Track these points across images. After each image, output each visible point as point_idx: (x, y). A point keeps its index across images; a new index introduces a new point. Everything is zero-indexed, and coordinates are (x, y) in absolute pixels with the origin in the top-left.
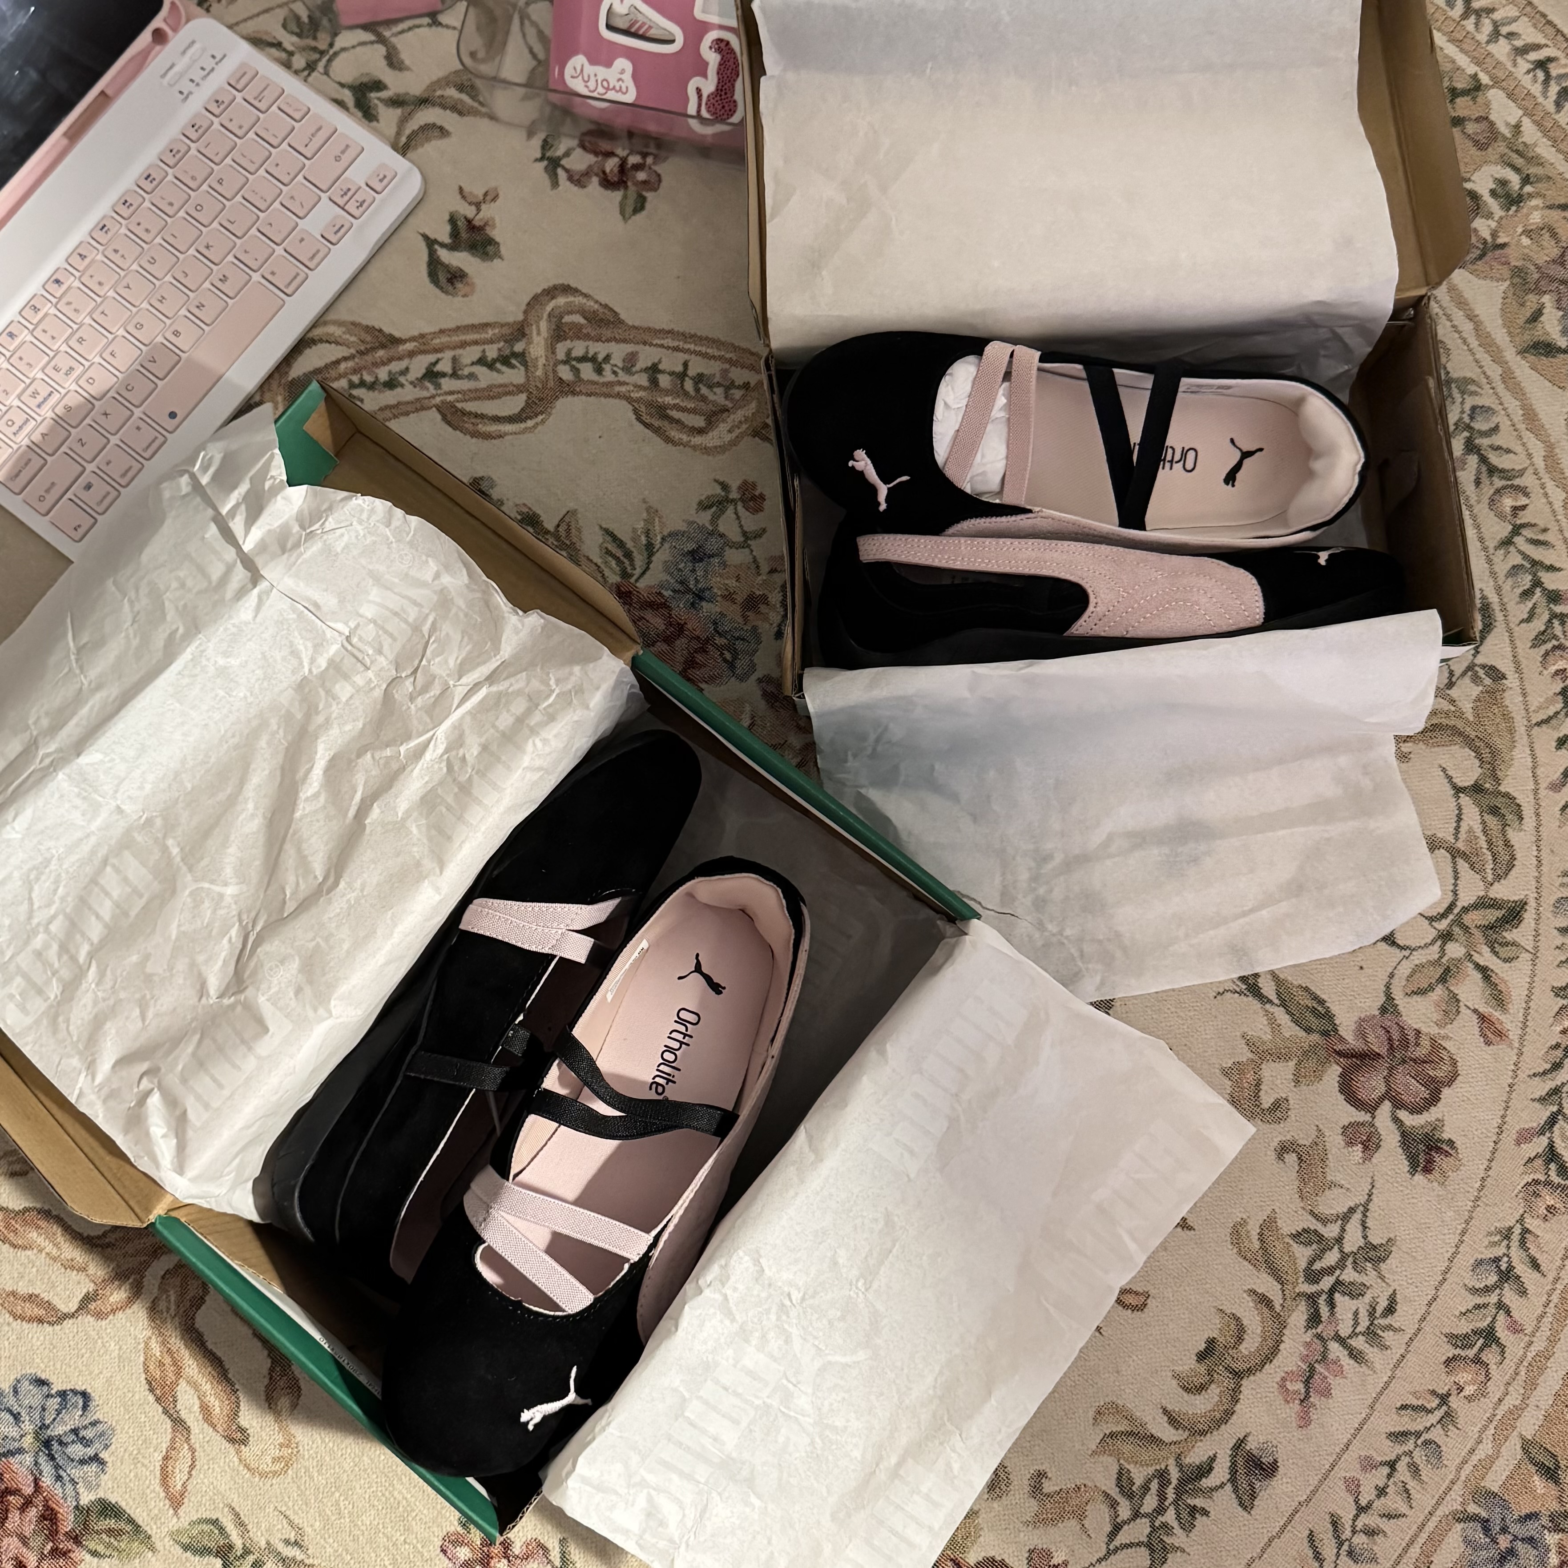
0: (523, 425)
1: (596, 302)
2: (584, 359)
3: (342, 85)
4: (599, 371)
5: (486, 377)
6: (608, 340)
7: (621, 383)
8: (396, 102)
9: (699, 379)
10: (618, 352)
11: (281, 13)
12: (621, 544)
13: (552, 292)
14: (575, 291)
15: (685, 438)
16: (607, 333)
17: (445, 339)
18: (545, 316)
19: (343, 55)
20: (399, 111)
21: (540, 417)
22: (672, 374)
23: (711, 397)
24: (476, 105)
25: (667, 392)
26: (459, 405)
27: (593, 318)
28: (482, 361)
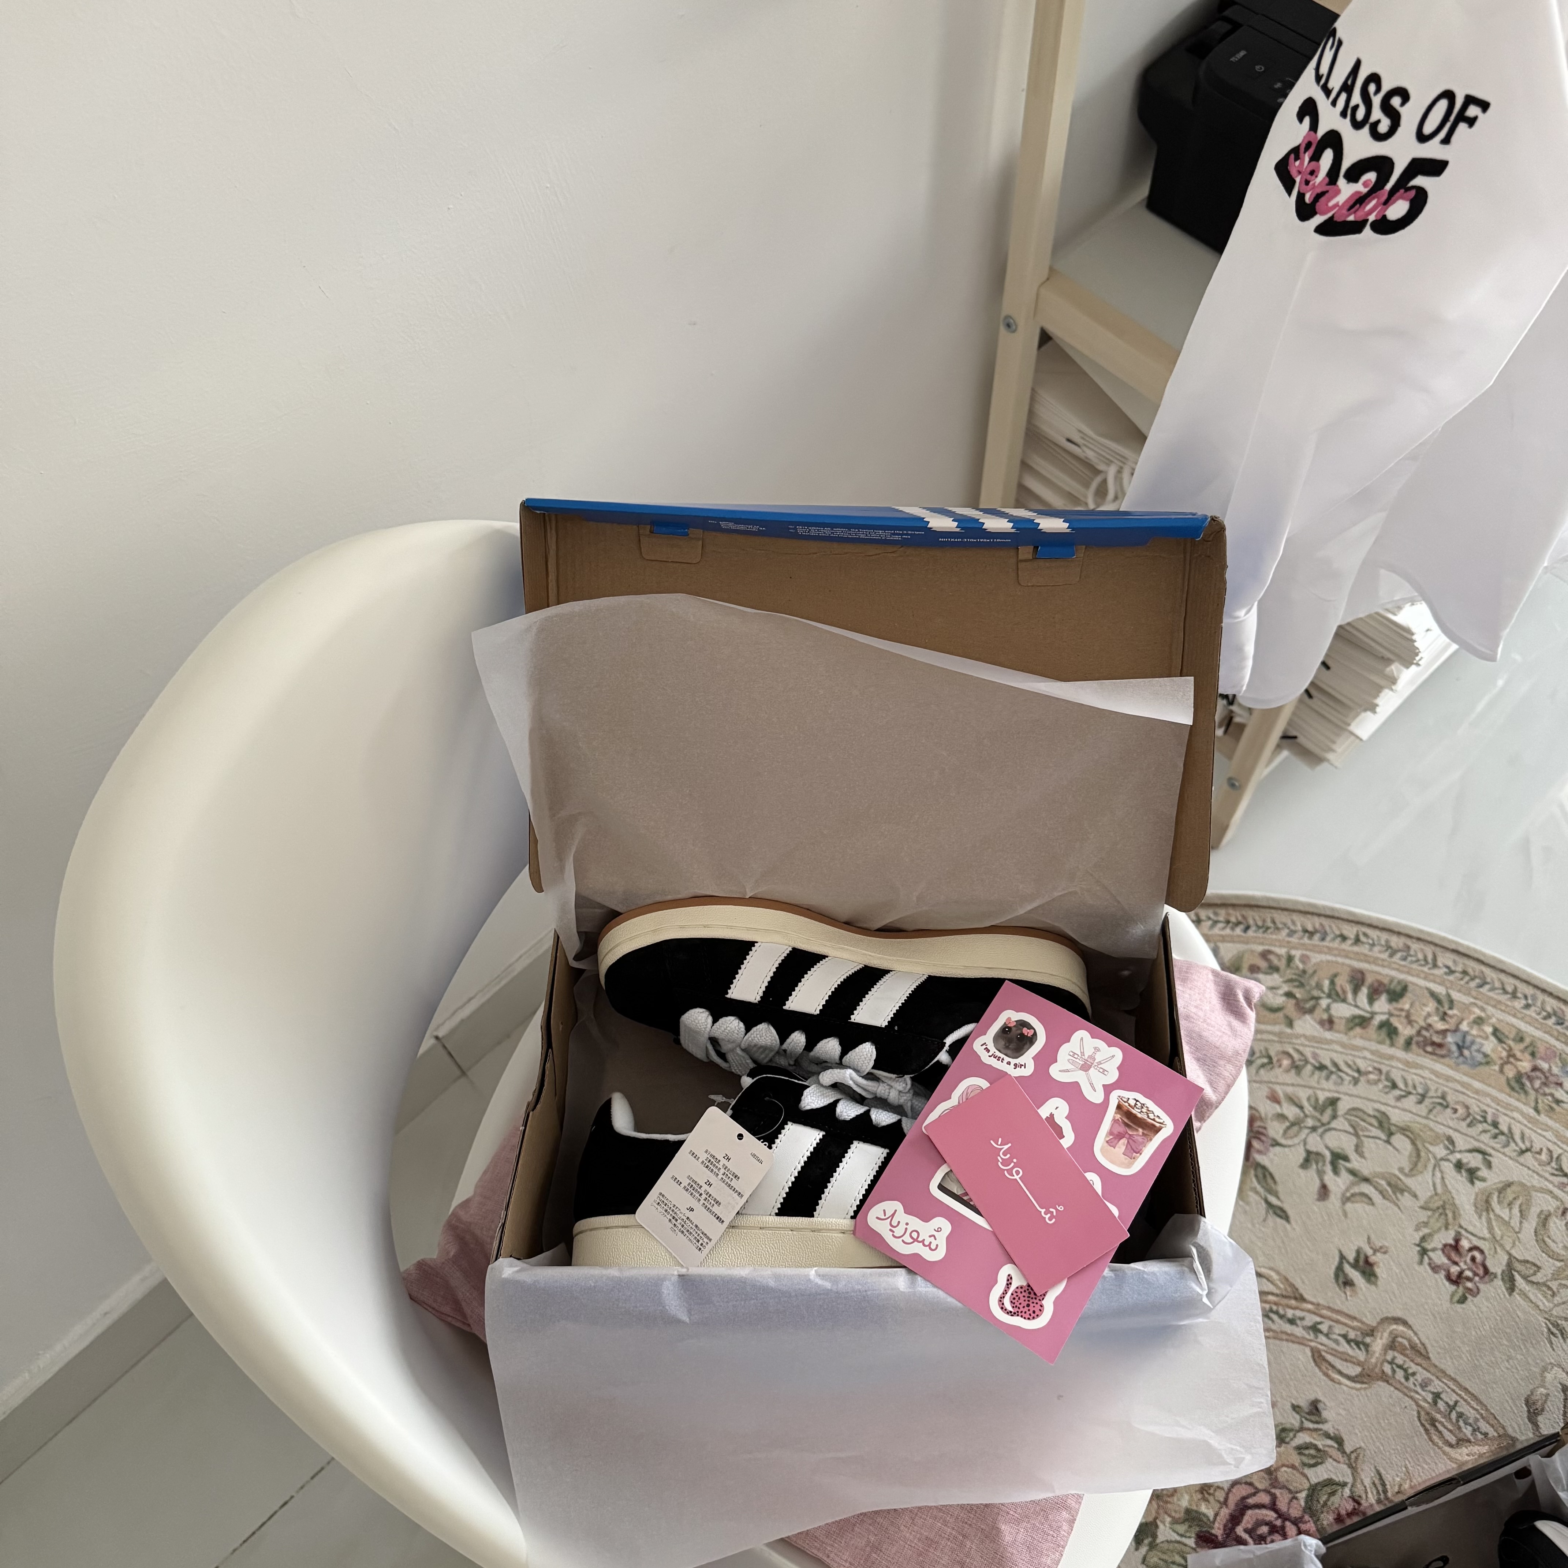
0: (1353, 1385)
1: (1419, 1339)
2: (1400, 1367)
3: (1327, 1148)
4: (1407, 1379)
5: (1344, 1347)
6: (1417, 1364)
7: (1417, 1393)
8: (1353, 1172)
9: (1460, 1415)
10: (1422, 1374)
11: (1309, 1092)
12: (1384, 1485)
13: (1397, 1320)
14: (1410, 1327)
15: (1440, 1444)
16: (1419, 1360)
17: (1329, 1314)
18: (1388, 1331)
19: (1333, 1132)
20: (1351, 1178)
21: (1364, 1386)
22: (1447, 1403)
23: (1464, 1430)
24: (1394, 1197)
25: (1439, 1412)
26: (1323, 1354)
27: (1413, 1347)
28: (1345, 1336)
